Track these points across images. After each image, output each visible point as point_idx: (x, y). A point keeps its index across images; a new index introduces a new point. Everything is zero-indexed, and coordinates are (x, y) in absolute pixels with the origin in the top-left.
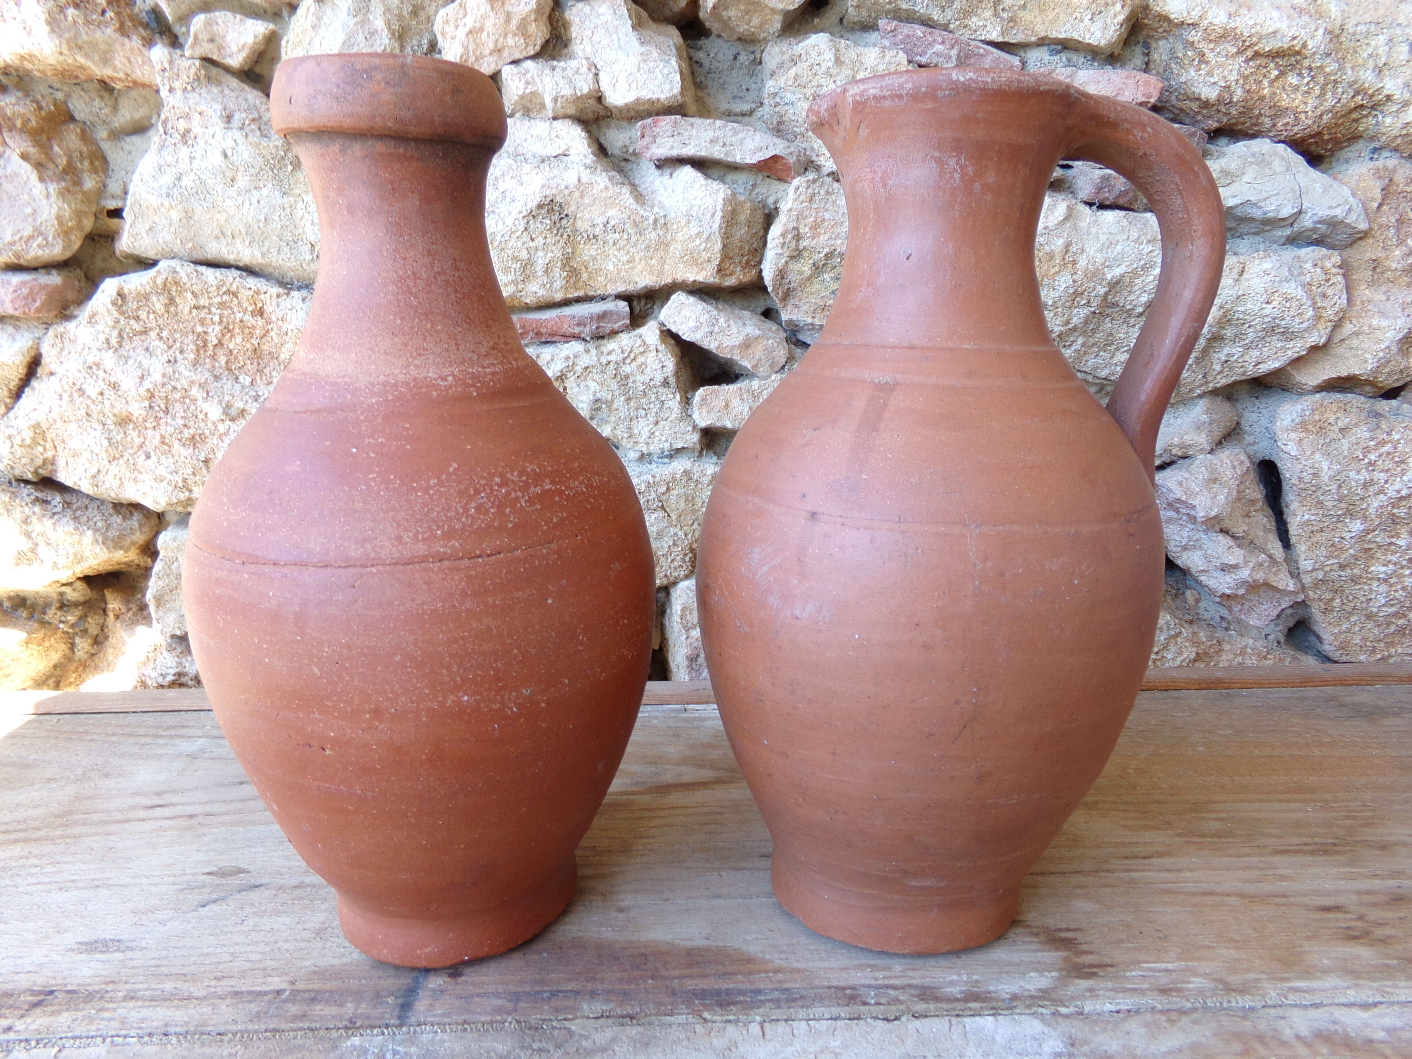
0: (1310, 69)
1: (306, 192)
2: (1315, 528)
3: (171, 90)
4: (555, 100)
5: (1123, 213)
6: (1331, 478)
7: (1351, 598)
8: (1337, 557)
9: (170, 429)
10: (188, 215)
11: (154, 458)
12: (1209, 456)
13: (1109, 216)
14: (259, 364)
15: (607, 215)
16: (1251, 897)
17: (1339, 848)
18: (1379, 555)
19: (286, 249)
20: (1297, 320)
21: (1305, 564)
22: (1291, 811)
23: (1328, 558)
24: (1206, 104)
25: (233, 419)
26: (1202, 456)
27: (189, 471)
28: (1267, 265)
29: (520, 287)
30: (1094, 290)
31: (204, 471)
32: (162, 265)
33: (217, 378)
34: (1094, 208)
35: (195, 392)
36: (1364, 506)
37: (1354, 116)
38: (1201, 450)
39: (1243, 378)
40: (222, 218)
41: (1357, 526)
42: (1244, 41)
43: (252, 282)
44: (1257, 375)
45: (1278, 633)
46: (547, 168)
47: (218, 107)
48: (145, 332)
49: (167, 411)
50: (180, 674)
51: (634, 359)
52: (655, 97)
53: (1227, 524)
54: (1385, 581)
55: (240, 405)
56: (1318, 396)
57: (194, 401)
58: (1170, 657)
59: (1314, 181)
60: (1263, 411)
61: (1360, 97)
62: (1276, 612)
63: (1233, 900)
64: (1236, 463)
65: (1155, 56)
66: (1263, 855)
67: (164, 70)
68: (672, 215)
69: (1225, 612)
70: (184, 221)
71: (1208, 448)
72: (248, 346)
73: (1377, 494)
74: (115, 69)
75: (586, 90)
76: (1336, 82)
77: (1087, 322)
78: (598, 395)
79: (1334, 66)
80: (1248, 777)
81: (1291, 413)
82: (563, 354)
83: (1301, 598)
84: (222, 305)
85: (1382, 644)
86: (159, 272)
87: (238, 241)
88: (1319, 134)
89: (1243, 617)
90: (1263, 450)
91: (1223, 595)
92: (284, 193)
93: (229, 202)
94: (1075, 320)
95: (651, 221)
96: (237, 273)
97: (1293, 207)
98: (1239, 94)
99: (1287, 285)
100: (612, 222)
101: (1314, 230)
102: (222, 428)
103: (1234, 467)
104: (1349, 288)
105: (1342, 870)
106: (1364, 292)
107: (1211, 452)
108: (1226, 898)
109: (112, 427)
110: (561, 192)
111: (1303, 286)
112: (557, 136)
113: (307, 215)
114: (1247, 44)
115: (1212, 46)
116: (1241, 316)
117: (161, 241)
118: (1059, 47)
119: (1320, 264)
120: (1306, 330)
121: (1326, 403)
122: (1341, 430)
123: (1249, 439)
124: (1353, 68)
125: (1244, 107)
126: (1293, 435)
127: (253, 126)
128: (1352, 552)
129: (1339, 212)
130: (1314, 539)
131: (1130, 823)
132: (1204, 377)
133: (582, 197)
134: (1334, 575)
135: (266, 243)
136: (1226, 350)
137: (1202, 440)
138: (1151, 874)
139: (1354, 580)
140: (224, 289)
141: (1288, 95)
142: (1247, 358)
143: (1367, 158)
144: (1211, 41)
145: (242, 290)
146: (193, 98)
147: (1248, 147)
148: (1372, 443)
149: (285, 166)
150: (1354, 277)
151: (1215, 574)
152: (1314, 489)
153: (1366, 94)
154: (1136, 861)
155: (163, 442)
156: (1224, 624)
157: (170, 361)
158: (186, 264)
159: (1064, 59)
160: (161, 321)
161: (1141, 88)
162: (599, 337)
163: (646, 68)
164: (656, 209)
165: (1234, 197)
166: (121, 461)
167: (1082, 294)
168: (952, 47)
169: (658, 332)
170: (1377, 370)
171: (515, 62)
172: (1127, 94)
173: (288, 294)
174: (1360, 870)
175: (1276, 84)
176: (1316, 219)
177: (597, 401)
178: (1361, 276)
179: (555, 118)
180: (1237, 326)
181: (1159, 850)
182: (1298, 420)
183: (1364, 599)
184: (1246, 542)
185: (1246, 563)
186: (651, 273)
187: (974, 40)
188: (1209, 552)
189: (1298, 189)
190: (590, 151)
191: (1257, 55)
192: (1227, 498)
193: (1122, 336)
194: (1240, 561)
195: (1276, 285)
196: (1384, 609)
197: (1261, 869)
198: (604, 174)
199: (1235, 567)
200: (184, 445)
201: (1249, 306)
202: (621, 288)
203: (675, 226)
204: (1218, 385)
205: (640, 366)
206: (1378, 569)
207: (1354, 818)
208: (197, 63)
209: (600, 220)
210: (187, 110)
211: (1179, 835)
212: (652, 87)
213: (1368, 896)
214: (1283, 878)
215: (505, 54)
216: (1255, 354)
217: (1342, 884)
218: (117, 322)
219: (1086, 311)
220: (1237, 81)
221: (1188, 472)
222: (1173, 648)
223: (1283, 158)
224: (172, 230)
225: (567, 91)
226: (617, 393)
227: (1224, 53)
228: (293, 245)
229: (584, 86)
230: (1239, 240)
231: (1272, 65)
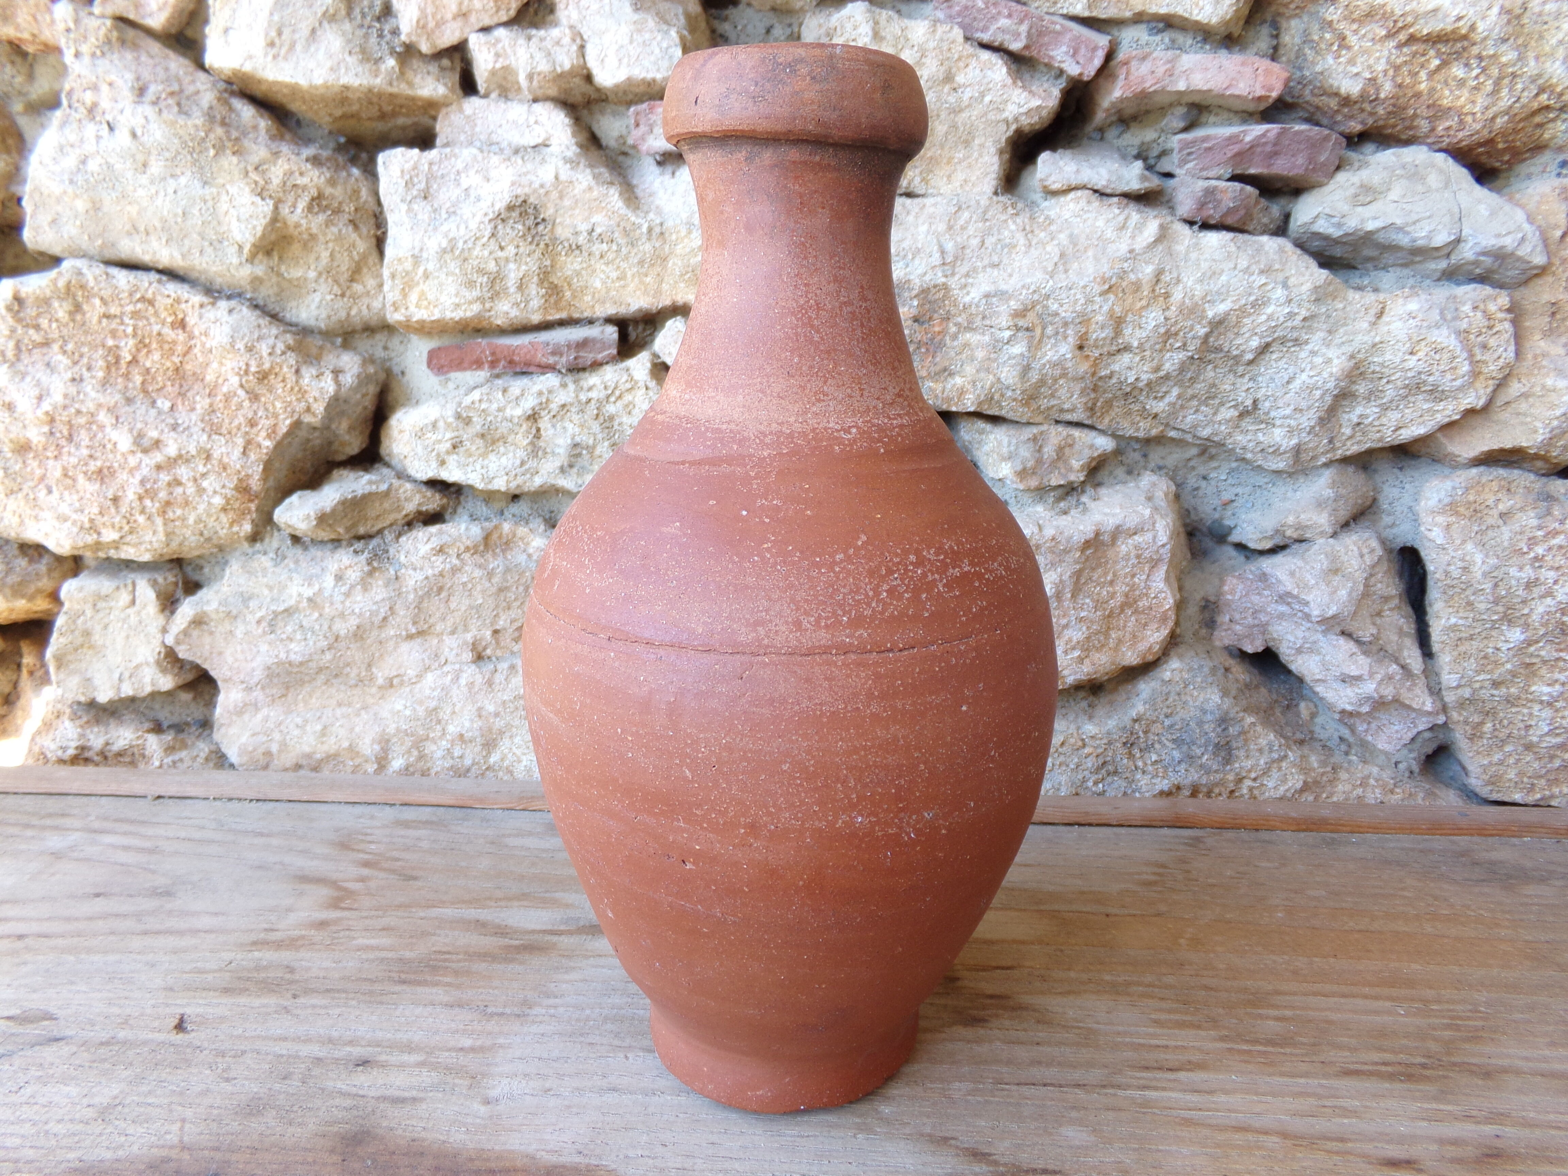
0: (1480, 58)
1: (232, 181)
2: (1464, 635)
3: (77, 55)
4: (530, 77)
5: (1229, 236)
6: (1485, 575)
7: (1505, 722)
8: (1490, 672)
9: (74, 460)
10: (96, 207)
11: (56, 494)
12: (1331, 540)
13: (1213, 238)
14: (181, 386)
15: (593, 220)
16: (1296, 1137)
17: (1428, 1073)
18: (1543, 671)
19: (209, 250)
20: (1449, 376)
21: (1449, 678)
22: (1376, 1012)
23: (1478, 672)
24: (1346, 101)
25: (145, 451)
26: (1322, 541)
27: (95, 510)
28: (1413, 306)
29: (487, 306)
30: (1191, 330)
31: (113, 510)
32: (66, 265)
33: (129, 401)
34: (1196, 227)
35: (103, 417)
36: (1526, 611)
37: (1538, 119)
38: (1322, 532)
39: (1380, 445)
40: (133, 210)
41: (1516, 635)
42: (1395, 22)
43: (172, 288)
44: (1397, 442)
45: (1411, 760)
46: (520, 161)
47: (129, 76)
48: (46, 344)
49: (70, 438)
50: (83, 748)
51: (620, 397)
52: (650, 76)
53: (1352, 627)
54: (1550, 704)
55: (154, 434)
56: (1474, 471)
57: (102, 427)
58: (1271, 784)
59: (1480, 202)
60: (1407, 486)
61: (1545, 96)
62: (1410, 735)
63: (1272, 1141)
64: (1365, 551)
65: (1286, 39)
66: (1326, 1076)
67: (68, 30)
68: (669, 224)
69: (1346, 733)
70: (92, 212)
71: (1330, 531)
72: (168, 364)
73: (1542, 597)
74: (17, 27)
75: (567, 66)
76: (1514, 75)
77: (1182, 368)
78: (578, 439)
79: (1512, 55)
80: (1332, 960)
81: (1438, 491)
82: (536, 388)
83: (1441, 719)
84: (135, 315)
85: (1543, 782)
86: (60, 273)
87: (153, 238)
88: (1490, 142)
89: (1370, 738)
90: (1403, 534)
91: (1343, 712)
92: (205, 183)
93: (141, 192)
94: (1167, 367)
95: (644, 229)
96: (154, 276)
97: (1450, 234)
98: (1387, 89)
99: (1436, 332)
100: (598, 230)
101: (1476, 263)
102: (132, 461)
103: (1362, 556)
104: (1519, 338)
105: (1426, 1106)
106: (1537, 344)
107: (1334, 535)
108: (1262, 1138)
109: (9, 455)
110: (535, 191)
111: (1458, 333)
112: (536, 122)
113: (232, 210)
114: (1400, 24)
115: (1355, 26)
116: (1378, 369)
117: (66, 236)
118: (1161, 25)
119: (1482, 306)
120: (1460, 389)
121: (1484, 480)
122: (1502, 515)
123: (1387, 520)
124: (1537, 58)
125: (1394, 105)
126: (1440, 519)
127: (170, 101)
128: (1509, 666)
129: (1509, 242)
130: (1462, 649)
131: (1163, 1016)
132: (1331, 441)
133: (561, 197)
134: (1485, 694)
135: (186, 242)
136: (1359, 410)
137: (1323, 520)
138: (1173, 1095)
139: (1510, 701)
140: (138, 296)
141: (1451, 91)
142: (1384, 420)
143: (1554, 173)
144: (1354, 21)
145: (159, 298)
146: (103, 64)
147: (1398, 156)
148: (1540, 533)
149: (207, 149)
150: (1527, 324)
151: (1335, 685)
152: (1463, 586)
153: (1552, 92)
154: (1159, 1075)
155: (66, 475)
156: (1343, 747)
157: (74, 380)
158: (95, 264)
159: (1167, 40)
160: (65, 332)
161: (1261, 78)
162: (577, 369)
163: (640, 40)
164: (651, 216)
165: (1375, 218)
166: (20, 495)
167: (1176, 334)
168: (1021, 22)
169: (649, 365)
170: (1550, 441)
171: (485, 30)
172: (1241, 85)
173: (213, 304)
174: (1450, 1108)
175: (1437, 77)
176: (1478, 249)
177: (576, 445)
178: (1536, 322)
179: (535, 100)
180: (1372, 380)
181: (1193, 1058)
182: (1447, 500)
183: (1522, 725)
184: (1375, 648)
185: (1371, 675)
186: (646, 293)
187: (1053, 14)
188: (1328, 658)
189: (1457, 210)
190: (573, 141)
191: (1412, 39)
192: (1350, 594)
193: (1227, 387)
194: (1365, 672)
195: (1424, 331)
196: (1548, 739)
197: (1319, 1097)
198: (588, 171)
199: (1358, 678)
200: (89, 479)
201: (1388, 356)
202: (611, 310)
203: (674, 237)
204: (1348, 453)
205: (627, 406)
206: (1541, 689)
207: (1458, 1028)
208: (109, 23)
209: (584, 227)
210: (94, 79)
211: (1223, 1039)
212: (646, 63)
213: (1453, 1148)
214: (1347, 1112)
215: (473, 18)
216: (1394, 416)
217: (1422, 1127)
218: (13, 331)
219: (1182, 356)
220: (1385, 72)
221: (1303, 559)
222: (1275, 774)
223: (1441, 171)
224: (78, 223)
225: (543, 66)
226: (600, 436)
227: (1370, 36)
228: (218, 246)
229: (566, 61)
230: (1381, 274)
231: (1432, 53)
